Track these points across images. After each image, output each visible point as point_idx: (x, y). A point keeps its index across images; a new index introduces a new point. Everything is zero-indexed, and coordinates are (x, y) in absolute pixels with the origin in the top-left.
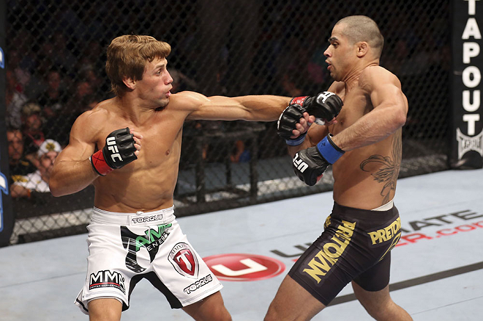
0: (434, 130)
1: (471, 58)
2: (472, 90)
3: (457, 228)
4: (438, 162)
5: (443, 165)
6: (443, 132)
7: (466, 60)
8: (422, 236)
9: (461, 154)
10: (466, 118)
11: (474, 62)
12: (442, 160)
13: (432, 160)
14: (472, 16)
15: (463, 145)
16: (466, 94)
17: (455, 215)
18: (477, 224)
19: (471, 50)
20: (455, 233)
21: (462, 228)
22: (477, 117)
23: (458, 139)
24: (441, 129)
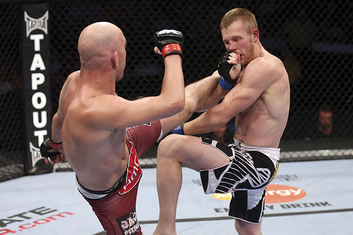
0: (12, 145)
1: (38, 86)
2: (39, 111)
3: (35, 222)
4: (18, 170)
5: (21, 172)
6: (19, 145)
7: (34, 87)
8: (8, 231)
9: (34, 163)
10: (36, 133)
11: (40, 88)
12: (20, 168)
13: (12, 168)
14: (37, 52)
15: (36, 155)
16: (35, 115)
17: (33, 211)
18: (51, 218)
19: (38, 79)
20: (34, 226)
21: (38, 222)
22: (45, 132)
23: (31, 151)
24: (17, 144)
